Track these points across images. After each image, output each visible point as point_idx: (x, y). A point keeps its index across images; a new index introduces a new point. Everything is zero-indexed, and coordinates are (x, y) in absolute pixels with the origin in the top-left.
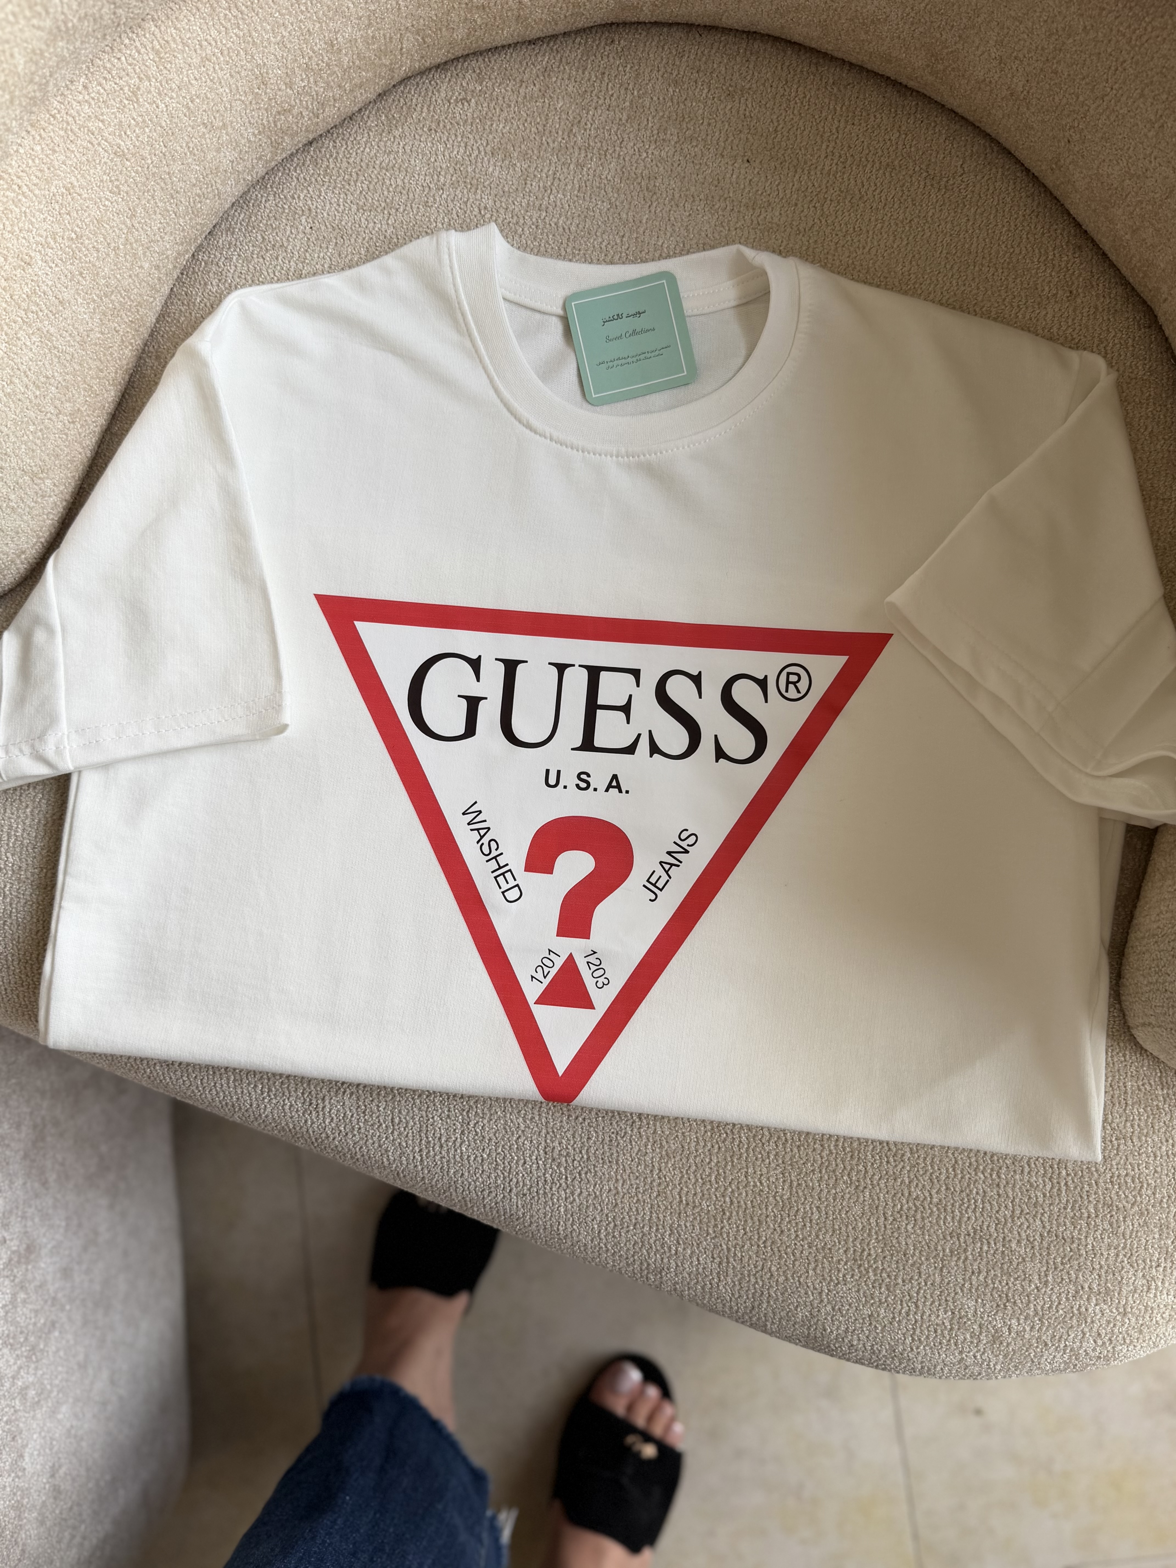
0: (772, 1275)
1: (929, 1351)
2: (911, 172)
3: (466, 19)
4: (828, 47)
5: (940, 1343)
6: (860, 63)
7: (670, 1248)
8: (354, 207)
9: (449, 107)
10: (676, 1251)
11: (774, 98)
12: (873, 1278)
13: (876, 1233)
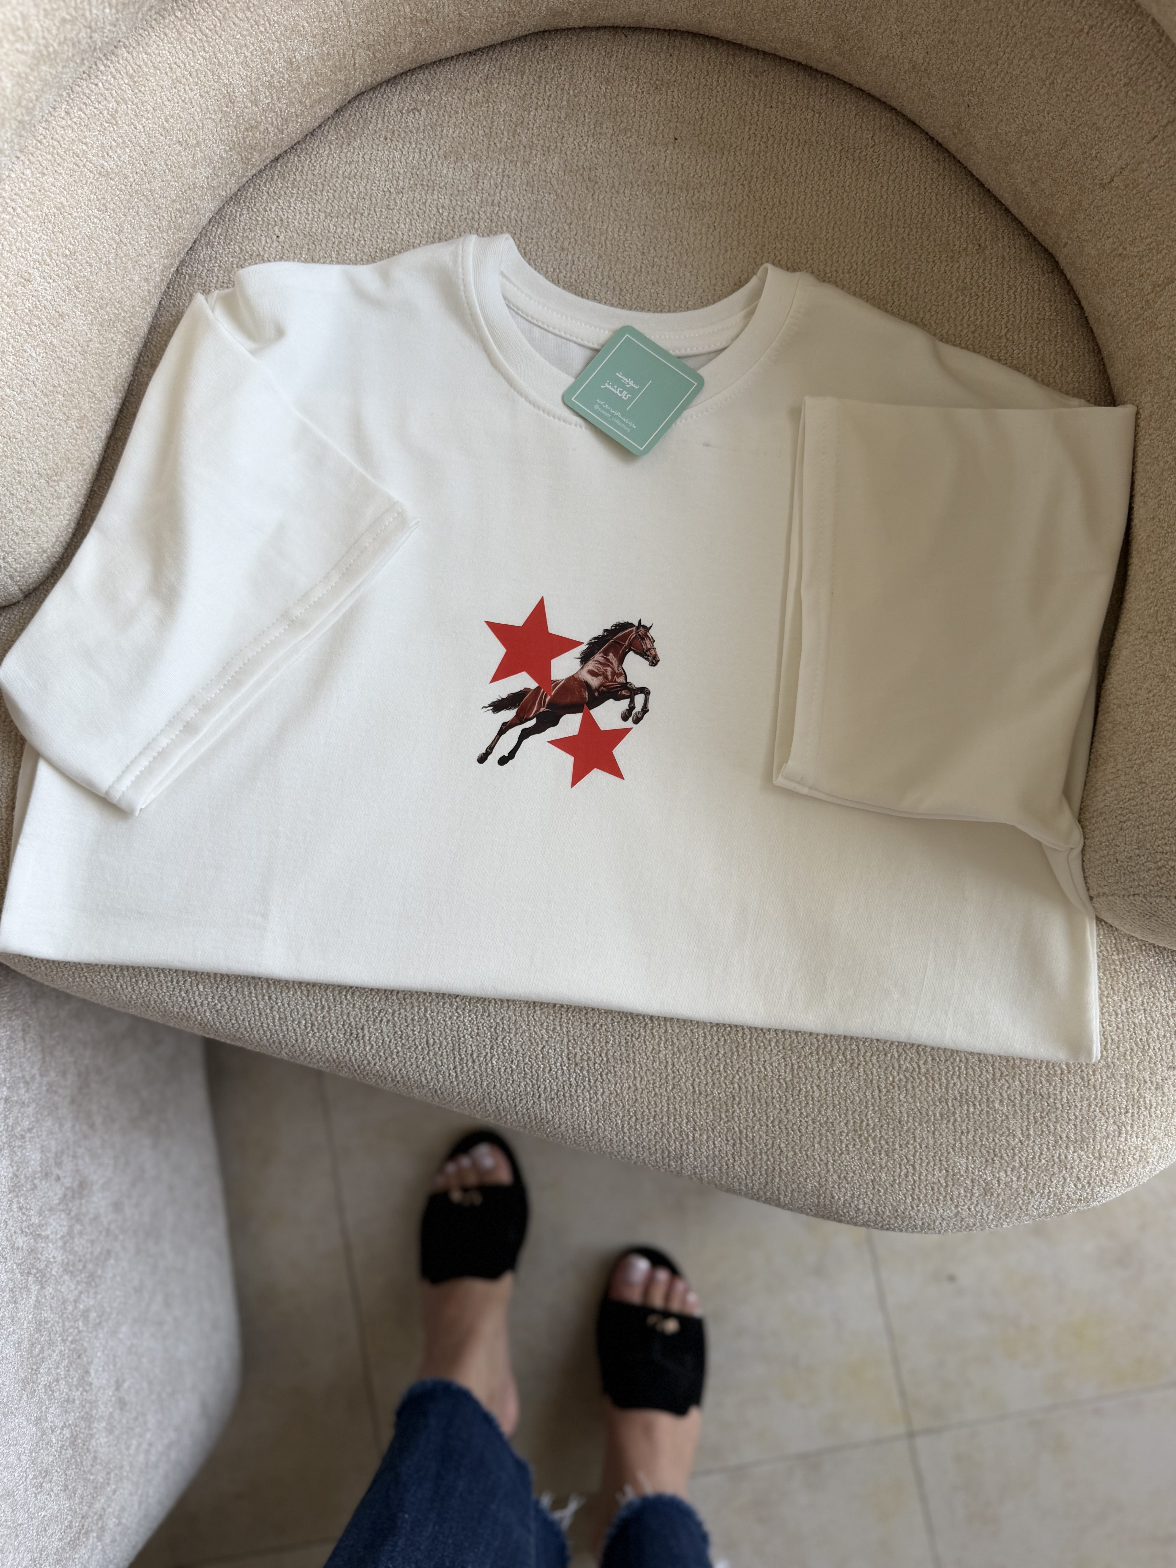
0: (782, 1151)
1: (928, 1208)
2: (827, 147)
4: (743, 38)
5: (938, 1200)
6: (773, 52)
7: (687, 1135)
8: (322, 215)
9: (401, 117)
10: (694, 1137)
11: (698, 89)
12: (872, 1145)
13: (873, 1105)
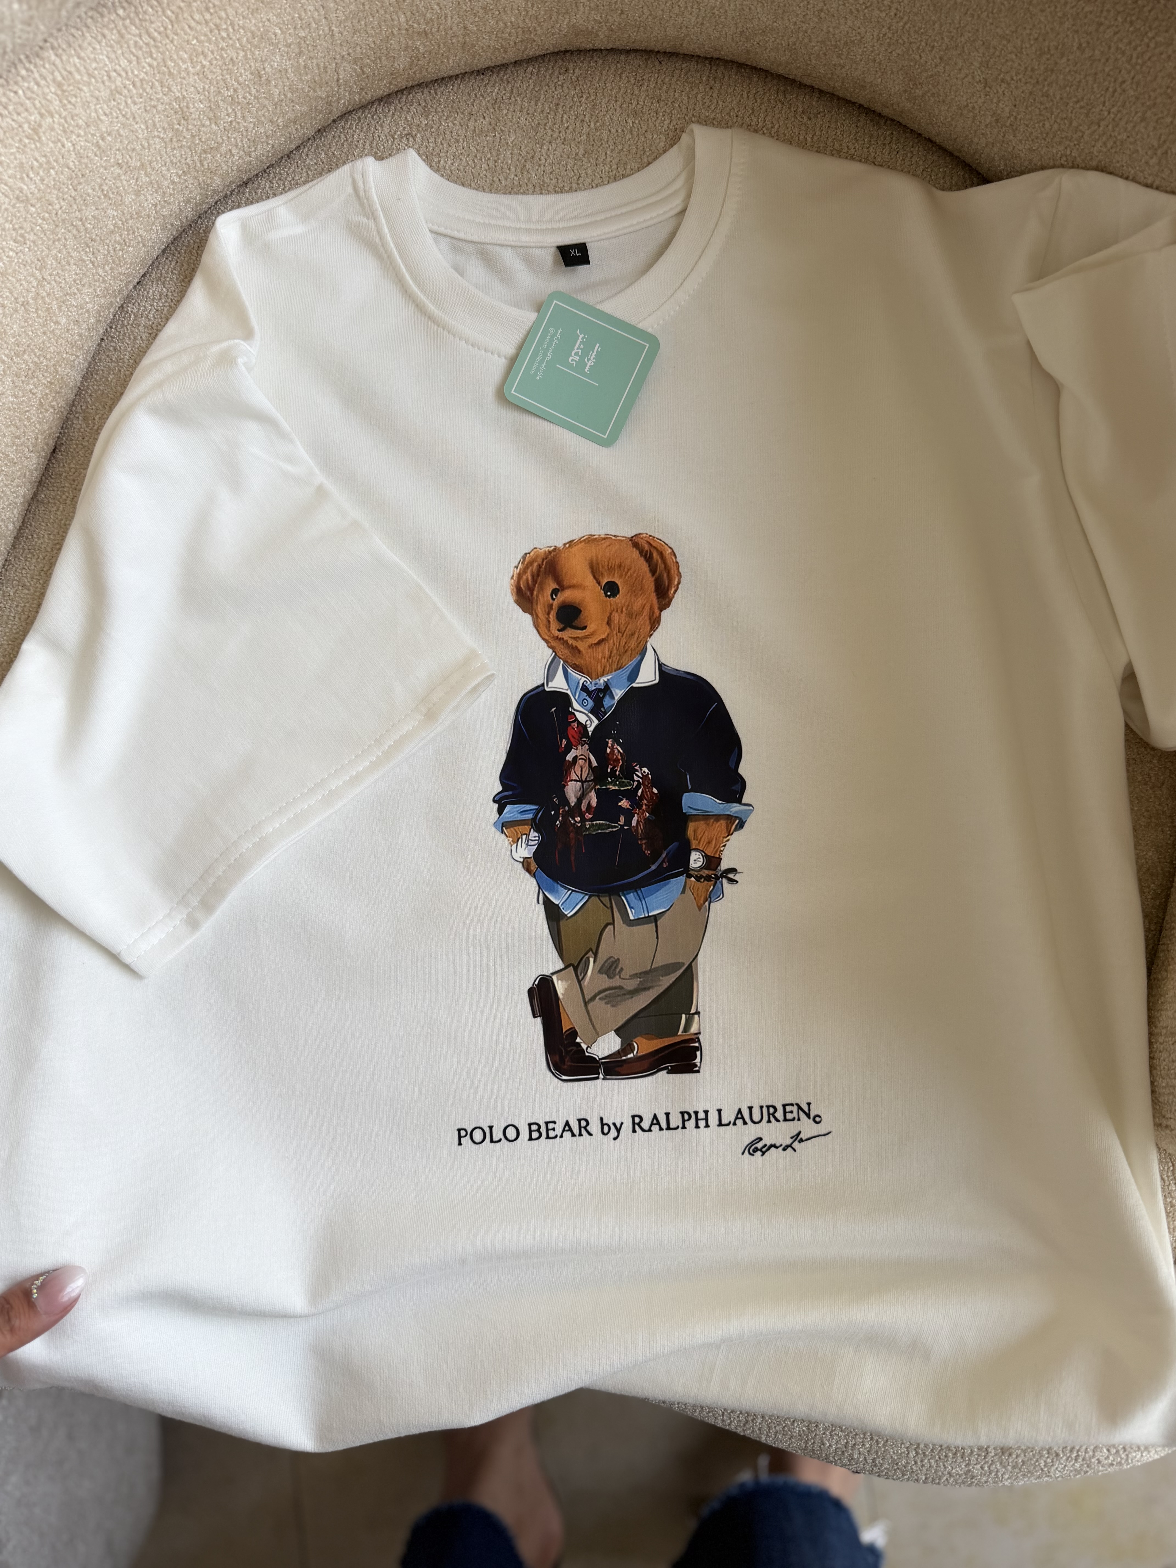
3: (407, 47)
4: (797, 72)
6: (831, 90)
